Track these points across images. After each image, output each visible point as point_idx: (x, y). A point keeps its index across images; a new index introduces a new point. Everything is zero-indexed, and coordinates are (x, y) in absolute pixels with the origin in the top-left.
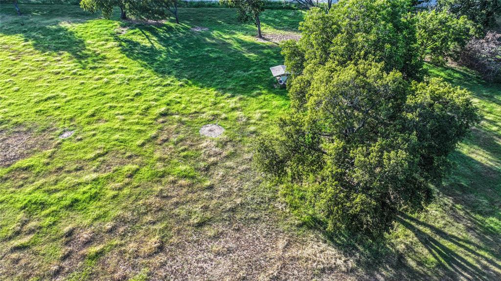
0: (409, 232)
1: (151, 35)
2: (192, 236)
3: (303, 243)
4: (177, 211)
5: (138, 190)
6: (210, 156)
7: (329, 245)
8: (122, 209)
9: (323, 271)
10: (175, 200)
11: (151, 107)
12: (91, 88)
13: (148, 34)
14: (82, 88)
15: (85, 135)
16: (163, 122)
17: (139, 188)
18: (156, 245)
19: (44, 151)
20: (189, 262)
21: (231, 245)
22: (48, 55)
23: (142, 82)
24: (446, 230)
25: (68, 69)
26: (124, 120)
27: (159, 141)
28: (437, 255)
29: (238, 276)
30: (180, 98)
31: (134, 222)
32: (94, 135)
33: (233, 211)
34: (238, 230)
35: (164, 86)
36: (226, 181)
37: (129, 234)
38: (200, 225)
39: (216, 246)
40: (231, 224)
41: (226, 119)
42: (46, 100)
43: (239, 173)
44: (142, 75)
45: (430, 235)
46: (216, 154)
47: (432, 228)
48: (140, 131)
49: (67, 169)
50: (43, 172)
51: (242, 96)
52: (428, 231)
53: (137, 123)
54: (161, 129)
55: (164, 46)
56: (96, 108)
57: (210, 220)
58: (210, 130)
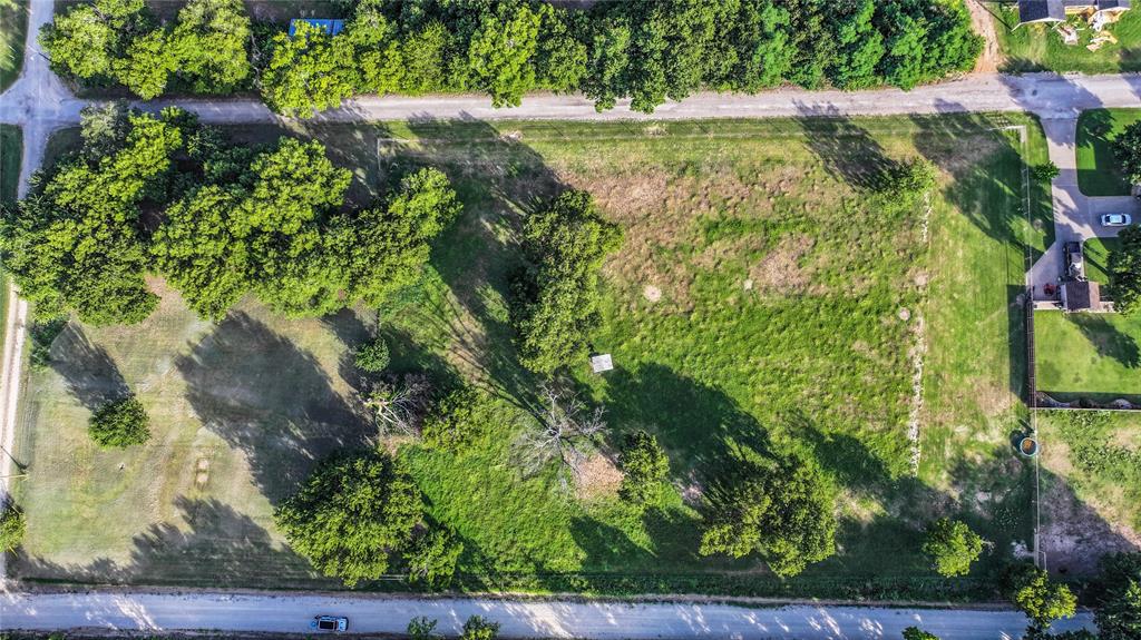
2: (652, 209)
4: (662, 223)
5: (686, 236)
6: (651, 266)
8: (690, 223)
10: (665, 230)
11: (702, 321)
12: (758, 348)
17: (686, 238)
18: (668, 203)
20: (651, 195)
21: (632, 204)
26: (716, 303)
27: (686, 280)
29: (629, 189)
30: (683, 336)
31: (682, 215)
34: (630, 213)
35: (700, 353)
37: (682, 208)
38: (649, 215)
39: (637, 205)
40: (634, 216)
41: (645, 308)
46: (647, 268)
51: (635, 339)
53: (706, 300)
54: (688, 294)
57: (645, 218)
58: (654, 294)
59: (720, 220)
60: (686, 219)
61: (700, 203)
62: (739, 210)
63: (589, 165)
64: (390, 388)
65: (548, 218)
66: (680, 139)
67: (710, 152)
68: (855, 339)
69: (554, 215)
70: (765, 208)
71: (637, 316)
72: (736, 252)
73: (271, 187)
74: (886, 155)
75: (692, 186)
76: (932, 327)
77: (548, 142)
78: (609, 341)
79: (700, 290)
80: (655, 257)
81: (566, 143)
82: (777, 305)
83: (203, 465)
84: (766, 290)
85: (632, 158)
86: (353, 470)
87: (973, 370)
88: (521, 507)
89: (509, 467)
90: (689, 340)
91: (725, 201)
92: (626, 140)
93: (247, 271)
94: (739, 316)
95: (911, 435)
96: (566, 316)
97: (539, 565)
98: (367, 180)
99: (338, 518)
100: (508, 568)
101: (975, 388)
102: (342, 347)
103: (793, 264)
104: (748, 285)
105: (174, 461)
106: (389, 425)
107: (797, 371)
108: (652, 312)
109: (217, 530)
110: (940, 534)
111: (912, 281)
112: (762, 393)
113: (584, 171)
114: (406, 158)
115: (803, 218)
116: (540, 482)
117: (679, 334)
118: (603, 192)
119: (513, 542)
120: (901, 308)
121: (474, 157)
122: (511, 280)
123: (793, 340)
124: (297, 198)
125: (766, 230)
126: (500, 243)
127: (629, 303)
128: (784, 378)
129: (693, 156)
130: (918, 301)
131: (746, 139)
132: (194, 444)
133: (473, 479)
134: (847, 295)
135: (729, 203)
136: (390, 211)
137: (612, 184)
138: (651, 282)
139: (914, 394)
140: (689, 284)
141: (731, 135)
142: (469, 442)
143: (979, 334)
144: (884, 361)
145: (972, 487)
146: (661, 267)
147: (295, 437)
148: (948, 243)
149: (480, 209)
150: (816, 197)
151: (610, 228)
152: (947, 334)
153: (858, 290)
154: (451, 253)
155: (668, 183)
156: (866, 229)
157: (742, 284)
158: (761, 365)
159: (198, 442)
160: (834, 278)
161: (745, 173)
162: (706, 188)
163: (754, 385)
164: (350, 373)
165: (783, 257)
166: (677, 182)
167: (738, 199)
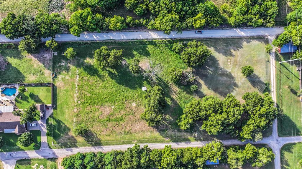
5: (127, 117)
10: (132, 119)
11: (123, 99)
14: (109, 94)
16: (126, 103)
18: (131, 125)
20: (135, 127)
21: (139, 124)
23: (119, 91)
26: (120, 103)
29: (140, 128)
34: (139, 122)
35: (123, 92)
37: (128, 124)
38: (135, 122)
41: (136, 101)
43: (139, 113)
44: (118, 88)
46: (135, 110)
53: (122, 104)
54: (126, 105)
58: (134, 104)
61: (124, 125)
62: (115, 124)
63: (149, 133)
64: (190, 81)
65: (157, 119)
66: (129, 140)
67: (122, 137)
68: (90, 96)
69: (156, 120)
70: (110, 124)
71: (137, 99)
72: (116, 115)
73: (218, 123)
74: (83, 138)
75: (126, 129)
76: (73, 100)
77: (158, 138)
78: (143, 94)
79: (123, 106)
80: (134, 113)
81: (155, 138)
82: (107, 103)
83: (229, 63)
84: (109, 106)
85: (139, 135)
86: (196, 64)
87: (64, 91)
88: (160, 58)
89: (163, 66)
90: (126, 95)
91: (119, 126)
92: (141, 139)
93: (223, 105)
94: (115, 100)
95: (78, 76)
96: (152, 98)
97: (156, 46)
98: (199, 128)
99: (198, 54)
100: (162, 45)
101: (64, 87)
102: (202, 90)
103: (103, 112)
104: (113, 107)
105: (235, 64)
106: (190, 73)
107: (102, 89)
108: (134, 100)
109: (225, 50)
110: (73, 56)
111: (78, 110)
112: (110, 84)
113: (150, 131)
114: (190, 133)
115: (101, 122)
116: (157, 63)
117: (128, 96)
118: (146, 127)
119: (162, 50)
120: (80, 104)
121: (175, 134)
122: (165, 106)
123: (103, 95)
124: (212, 121)
125: (109, 120)
126: (168, 115)
127: (139, 102)
128: (105, 87)
129: (126, 136)
130: (76, 105)
131: (114, 140)
132: (232, 68)
133: (171, 63)
134: (92, 106)
135: (118, 125)
136: (192, 119)
137: (144, 129)
138: (134, 107)
139: (77, 85)
140: (126, 107)
141: (117, 141)
142: (172, 70)
143: (63, 98)
144: (84, 92)
145: (65, 66)
146: (132, 110)
147: (210, 70)
148: (70, 118)
149: (173, 122)
150: (99, 127)
151: (144, 118)
152: (70, 98)
153: (89, 107)
154: (179, 112)
155: (131, 129)
156: (88, 121)
157: (114, 107)
158: (110, 90)
159: (231, 68)
160: (94, 109)
161: (114, 133)
163: (112, 86)
164: (199, 85)
165: (106, 114)
166: (129, 130)
167: (116, 126)
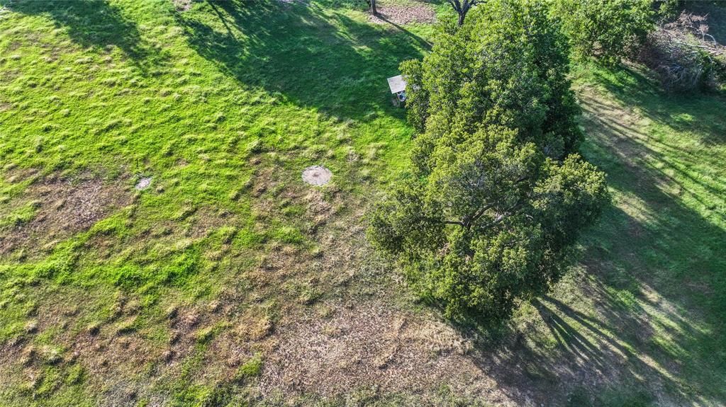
0: (534, 309)
1: (225, 13)
2: (303, 315)
3: (421, 322)
4: (284, 286)
5: (239, 260)
6: (316, 213)
7: (447, 325)
8: (225, 284)
9: (439, 353)
10: (281, 272)
11: (239, 139)
12: (160, 109)
13: (221, 10)
14: (148, 109)
15: (166, 184)
16: (257, 163)
17: (240, 258)
18: (267, 326)
19: (123, 209)
20: (302, 345)
21: (346, 325)
22: (93, 52)
23: (224, 99)
24: (574, 307)
25: (124, 77)
26: (210, 160)
27: (255, 192)
28: (559, 335)
29: (353, 360)
30: (275, 124)
31: (240, 300)
32: (177, 184)
33: (346, 286)
34: (352, 308)
35: (252, 105)
36: (337, 247)
37: (237, 314)
38: (311, 302)
39: (330, 327)
40: (344, 301)
41: (333, 157)
42: (107, 130)
43: (351, 236)
44: (222, 87)
45: (555, 312)
46: (324, 211)
47: (557, 303)
48: (230, 178)
49: (154, 233)
50: (128, 237)
51: (352, 121)
52: (553, 308)
53: (226, 166)
54: (256, 174)
55: (244, 33)
56: (172, 142)
57: (321, 296)
58: (315, 175)
59: (161, 289)
60: (233, 291)
61: (195, 325)
62: (113, 307)
71: (347, 148)
72: (147, 234)
75: (205, 361)
80: (308, 227)
82: (108, 156)
84: (116, 175)
91: (137, 326)
108: (320, 153)
127: (360, 164)
137: (392, 372)
138: (319, 190)
140: (250, 187)
155: (259, 372)
162: (170, 358)
166: (238, 373)
167: (104, 330)
